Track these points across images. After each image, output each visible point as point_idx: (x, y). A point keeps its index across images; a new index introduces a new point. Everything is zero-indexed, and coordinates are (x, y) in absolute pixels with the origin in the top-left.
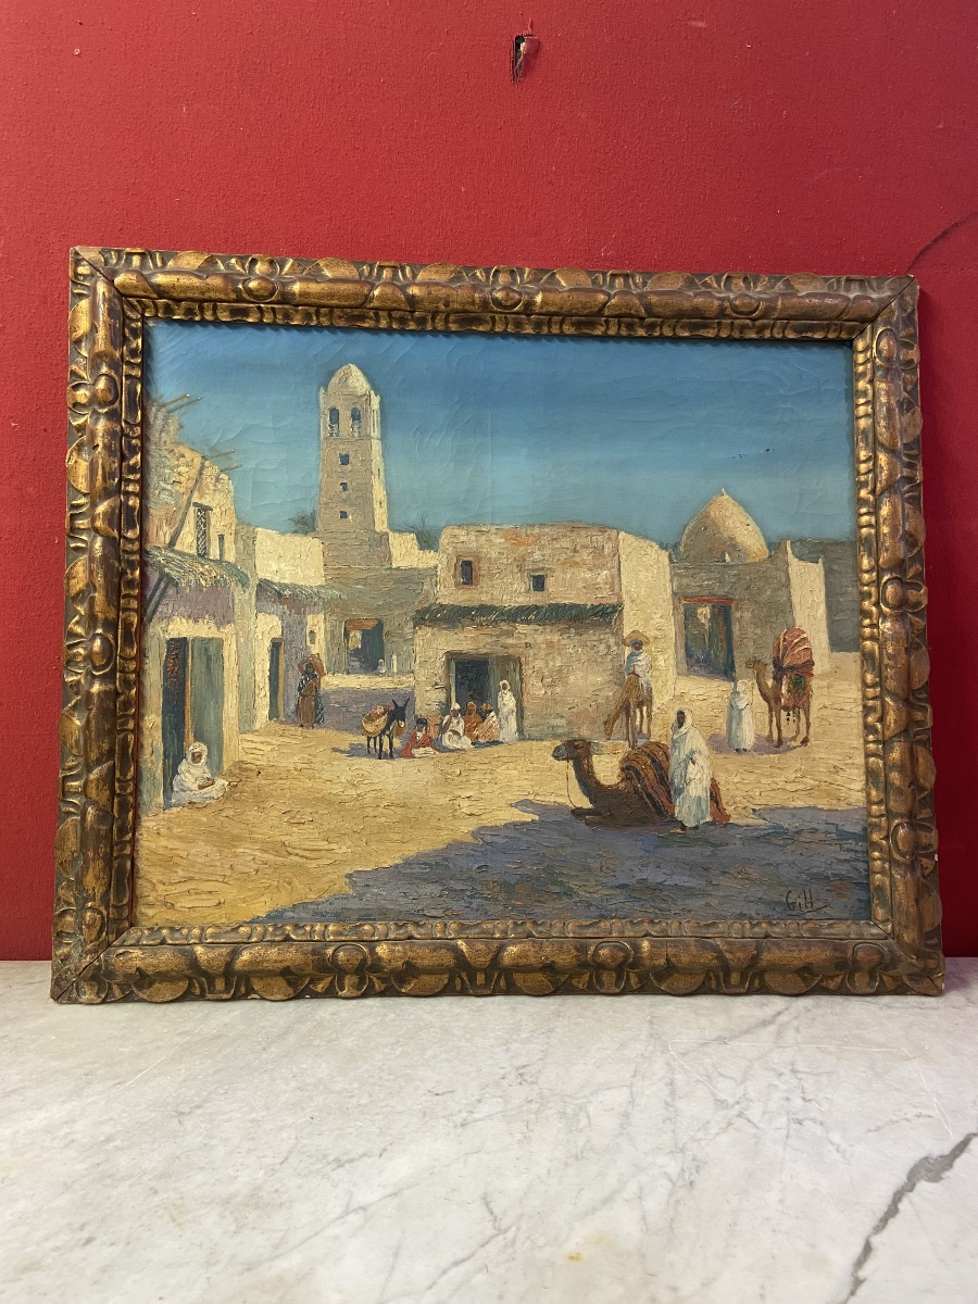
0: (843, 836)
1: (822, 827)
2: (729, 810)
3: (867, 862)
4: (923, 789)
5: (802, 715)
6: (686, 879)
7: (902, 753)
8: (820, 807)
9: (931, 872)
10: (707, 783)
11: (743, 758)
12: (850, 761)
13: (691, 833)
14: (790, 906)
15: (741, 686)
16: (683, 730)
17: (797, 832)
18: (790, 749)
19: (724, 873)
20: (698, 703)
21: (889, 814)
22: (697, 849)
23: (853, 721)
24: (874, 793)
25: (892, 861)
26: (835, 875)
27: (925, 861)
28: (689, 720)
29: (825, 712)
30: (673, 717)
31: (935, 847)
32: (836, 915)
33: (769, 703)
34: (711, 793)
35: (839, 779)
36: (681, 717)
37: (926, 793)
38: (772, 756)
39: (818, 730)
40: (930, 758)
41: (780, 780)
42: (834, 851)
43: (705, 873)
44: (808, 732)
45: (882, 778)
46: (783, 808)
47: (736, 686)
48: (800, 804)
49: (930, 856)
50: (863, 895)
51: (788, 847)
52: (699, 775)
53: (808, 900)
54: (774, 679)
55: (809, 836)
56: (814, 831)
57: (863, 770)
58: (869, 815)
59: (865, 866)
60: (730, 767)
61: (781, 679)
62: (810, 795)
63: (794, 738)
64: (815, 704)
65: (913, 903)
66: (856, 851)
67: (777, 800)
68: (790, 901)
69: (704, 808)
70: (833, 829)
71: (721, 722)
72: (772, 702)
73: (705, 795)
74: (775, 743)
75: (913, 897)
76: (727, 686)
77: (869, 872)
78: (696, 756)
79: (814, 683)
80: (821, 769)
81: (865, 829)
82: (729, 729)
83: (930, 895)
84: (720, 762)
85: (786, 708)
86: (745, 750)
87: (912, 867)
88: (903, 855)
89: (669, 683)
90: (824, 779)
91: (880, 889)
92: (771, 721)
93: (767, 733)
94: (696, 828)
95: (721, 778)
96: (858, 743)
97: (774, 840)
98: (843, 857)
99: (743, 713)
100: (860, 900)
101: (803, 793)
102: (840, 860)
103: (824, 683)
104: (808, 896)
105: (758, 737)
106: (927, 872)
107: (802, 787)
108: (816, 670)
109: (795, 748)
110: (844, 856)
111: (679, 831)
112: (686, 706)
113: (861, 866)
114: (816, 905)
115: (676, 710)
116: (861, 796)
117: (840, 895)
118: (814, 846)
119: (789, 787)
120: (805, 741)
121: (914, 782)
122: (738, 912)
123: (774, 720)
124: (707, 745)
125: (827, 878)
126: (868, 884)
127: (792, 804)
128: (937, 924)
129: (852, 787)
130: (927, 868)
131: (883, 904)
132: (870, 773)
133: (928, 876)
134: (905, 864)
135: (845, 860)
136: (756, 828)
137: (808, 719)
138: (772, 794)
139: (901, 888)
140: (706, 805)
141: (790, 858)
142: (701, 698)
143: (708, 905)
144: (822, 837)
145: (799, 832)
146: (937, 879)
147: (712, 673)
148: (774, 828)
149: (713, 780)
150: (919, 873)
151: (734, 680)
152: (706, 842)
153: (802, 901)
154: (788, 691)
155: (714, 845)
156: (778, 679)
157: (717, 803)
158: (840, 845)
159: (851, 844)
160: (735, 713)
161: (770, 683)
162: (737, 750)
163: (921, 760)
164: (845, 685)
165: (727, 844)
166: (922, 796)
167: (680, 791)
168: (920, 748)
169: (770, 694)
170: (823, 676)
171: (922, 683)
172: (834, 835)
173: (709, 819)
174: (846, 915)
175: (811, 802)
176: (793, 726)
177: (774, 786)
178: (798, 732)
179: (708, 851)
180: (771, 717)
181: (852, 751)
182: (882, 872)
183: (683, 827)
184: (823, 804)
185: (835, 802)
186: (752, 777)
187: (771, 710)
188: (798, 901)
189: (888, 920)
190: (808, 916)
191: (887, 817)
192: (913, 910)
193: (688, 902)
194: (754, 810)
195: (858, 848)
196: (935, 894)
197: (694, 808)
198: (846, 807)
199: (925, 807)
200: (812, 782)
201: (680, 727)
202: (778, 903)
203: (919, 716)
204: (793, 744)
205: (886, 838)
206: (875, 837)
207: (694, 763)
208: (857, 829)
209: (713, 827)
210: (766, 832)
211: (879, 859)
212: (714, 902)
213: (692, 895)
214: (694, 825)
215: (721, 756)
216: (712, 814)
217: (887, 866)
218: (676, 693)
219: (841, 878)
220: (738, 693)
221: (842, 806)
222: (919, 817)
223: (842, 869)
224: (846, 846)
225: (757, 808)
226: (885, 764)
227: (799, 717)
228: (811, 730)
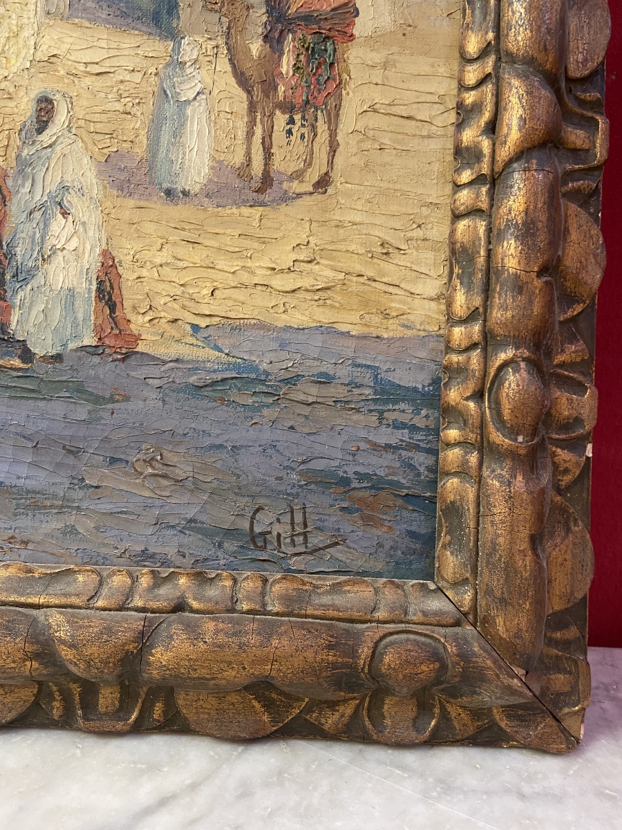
0: (388, 394)
1: (343, 373)
2: (138, 323)
3: (435, 453)
4: (570, 299)
5: (322, 126)
6: (23, 471)
7: (532, 195)
8: (343, 328)
9: (575, 482)
10: (91, 260)
11: (179, 212)
12: (419, 233)
13: (42, 369)
14: (257, 540)
15: (189, 51)
16: (46, 138)
17: (286, 381)
18: (286, 198)
19: (113, 461)
20: (88, 81)
21: (488, 342)
22: (57, 408)
23: (434, 145)
24: (460, 298)
25: (484, 447)
26: (362, 477)
27: (563, 455)
28: (61, 117)
29: (373, 121)
30: (25, 107)
31: (589, 425)
32: (359, 564)
33: (249, 92)
34: (100, 283)
35: (391, 270)
36: (45, 110)
37: (578, 308)
38: (246, 211)
39: (354, 160)
40: (596, 231)
41: (260, 264)
42: (362, 425)
43: (71, 460)
44: (331, 163)
45: (481, 260)
46: (261, 326)
47: (177, 49)
48: (298, 318)
49: (575, 445)
50: (417, 522)
51: (265, 412)
52: (74, 243)
53: (299, 529)
54: (266, 38)
55: (314, 390)
56: (325, 380)
57: (444, 254)
58: (449, 349)
59: (430, 461)
60: (150, 228)
61: (280, 40)
62: (319, 302)
63: (298, 175)
64: (353, 101)
65: (524, 545)
66: (413, 428)
67: (252, 307)
68: (257, 530)
69: (80, 316)
70: (367, 378)
71: (137, 126)
72: (257, 92)
73: (86, 288)
74: (256, 184)
75: (524, 533)
76: (158, 47)
77: (437, 473)
78: (71, 199)
79: (355, 56)
80: (353, 247)
81: (436, 382)
82: (154, 142)
83: (568, 530)
84: (126, 215)
85: (288, 108)
86: (185, 193)
87: (530, 461)
88: (512, 432)
89: (26, 33)
90: (358, 268)
91: (454, 510)
92: (250, 134)
93: (238, 159)
94: (58, 358)
95: (125, 253)
96: (438, 192)
97: (234, 395)
98: (383, 441)
99: (189, 111)
100: (412, 535)
101: (309, 296)
102: (375, 447)
103: (377, 57)
104: (299, 518)
105: (218, 166)
106: (567, 479)
107: (306, 282)
108: (361, 27)
109: (299, 195)
110: (386, 436)
111: (17, 363)
112: (60, 87)
113: (421, 460)
114: (316, 540)
115: (34, 94)
116: (435, 311)
117: (369, 521)
118: (321, 412)
119: (278, 282)
120: (323, 183)
121: (551, 269)
122: (140, 548)
123: (259, 131)
124: (100, 173)
125: (345, 482)
126: (432, 499)
127: (282, 320)
128: (579, 595)
129: (418, 289)
130: (566, 471)
131: (457, 543)
132: (459, 255)
133: (568, 488)
134: (512, 454)
135: (388, 447)
136: (196, 365)
137: (333, 134)
138: (240, 295)
139: (500, 508)
140: (87, 308)
141: (267, 436)
142: (97, 69)
143: (71, 531)
144: (341, 392)
145: (291, 381)
146: (586, 495)
147: (124, 15)
148: (236, 367)
149: (106, 254)
150: (546, 478)
151: (174, 35)
152: (79, 390)
153: (283, 529)
154: (297, 68)
155: (98, 400)
156: (273, 40)
157: (113, 308)
158: (381, 413)
159: (403, 412)
160: (170, 109)
161: (256, 47)
162: (169, 192)
163: (574, 236)
164: (422, 65)
165: (127, 399)
166: (570, 314)
167: (24, 276)
168: (573, 208)
169: (254, 73)
170: (374, 40)
171: (591, 66)
172: (367, 391)
173: (89, 340)
174: (379, 566)
175: (323, 316)
176: (300, 148)
177: (245, 277)
178: (309, 163)
179: (82, 412)
180: (252, 124)
181: (425, 211)
182: (463, 472)
183: (27, 355)
184: (349, 322)
185: (376, 319)
186: (196, 256)
187: (252, 108)
188: (277, 529)
189: (465, 581)
190: (295, 563)
191: (485, 350)
192: (525, 563)
193: (23, 522)
194: (195, 328)
195: (420, 422)
196: (580, 528)
197: (57, 315)
198: (400, 332)
199: (572, 339)
200: (329, 273)
201: (40, 131)
202: (230, 533)
203: (576, 136)
204: (296, 187)
205: (478, 395)
206: (453, 395)
207: (65, 214)
208: (418, 380)
209: (96, 359)
210: (219, 377)
211: (457, 444)
212: (85, 525)
213: (36, 507)
214: (54, 352)
215: (131, 202)
216: (98, 329)
217: (473, 459)
218: (39, 56)
219: (377, 484)
220: (182, 64)
221: (392, 330)
222: (559, 359)
223: (380, 465)
224: (390, 416)
225: (203, 323)
226: (489, 230)
227: (314, 128)
228: (339, 160)
